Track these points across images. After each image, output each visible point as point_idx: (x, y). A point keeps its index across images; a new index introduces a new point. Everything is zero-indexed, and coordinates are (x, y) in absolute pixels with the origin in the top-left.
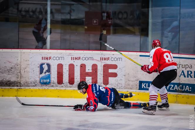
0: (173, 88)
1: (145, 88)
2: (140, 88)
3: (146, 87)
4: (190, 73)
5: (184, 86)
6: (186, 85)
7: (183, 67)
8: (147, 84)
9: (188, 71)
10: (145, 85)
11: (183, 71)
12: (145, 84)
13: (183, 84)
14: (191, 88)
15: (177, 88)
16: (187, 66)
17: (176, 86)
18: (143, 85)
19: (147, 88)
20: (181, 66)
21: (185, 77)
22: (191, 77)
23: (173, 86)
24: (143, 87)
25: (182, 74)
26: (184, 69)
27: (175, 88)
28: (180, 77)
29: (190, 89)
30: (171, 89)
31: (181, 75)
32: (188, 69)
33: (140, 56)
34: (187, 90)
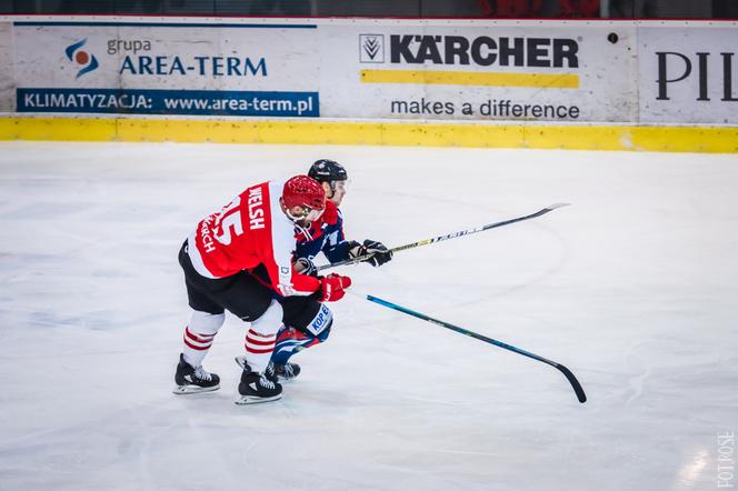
0: (105, 102)
1: (33, 105)
2: (21, 107)
3: (35, 103)
4: (145, 62)
5: (133, 97)
6: (138, 93)
7: (128, 47)
8: (38, 96)
9: (141, 59)
10: (34, 99)
11: (128, 59)
12: (32, 96)
13: (131, 92)
14: (150, 100)
15: (115, 102)
16: (138, 46)
17: (112, 97)
18: (28, 100)
19: (38, 105)
20: (122, 45)
21: (134, 72)
22: (150, 72)
23: (104, 97)
24: (27, 104)
25: (127, 65)
26: (130, 53)
27: (110, 102)
28: (121, 72)
29: (148, 104)
30: (100, 105)
31: (124, 68)
32: (142, 53)
33: (16, 24)
34: (142, 106)
